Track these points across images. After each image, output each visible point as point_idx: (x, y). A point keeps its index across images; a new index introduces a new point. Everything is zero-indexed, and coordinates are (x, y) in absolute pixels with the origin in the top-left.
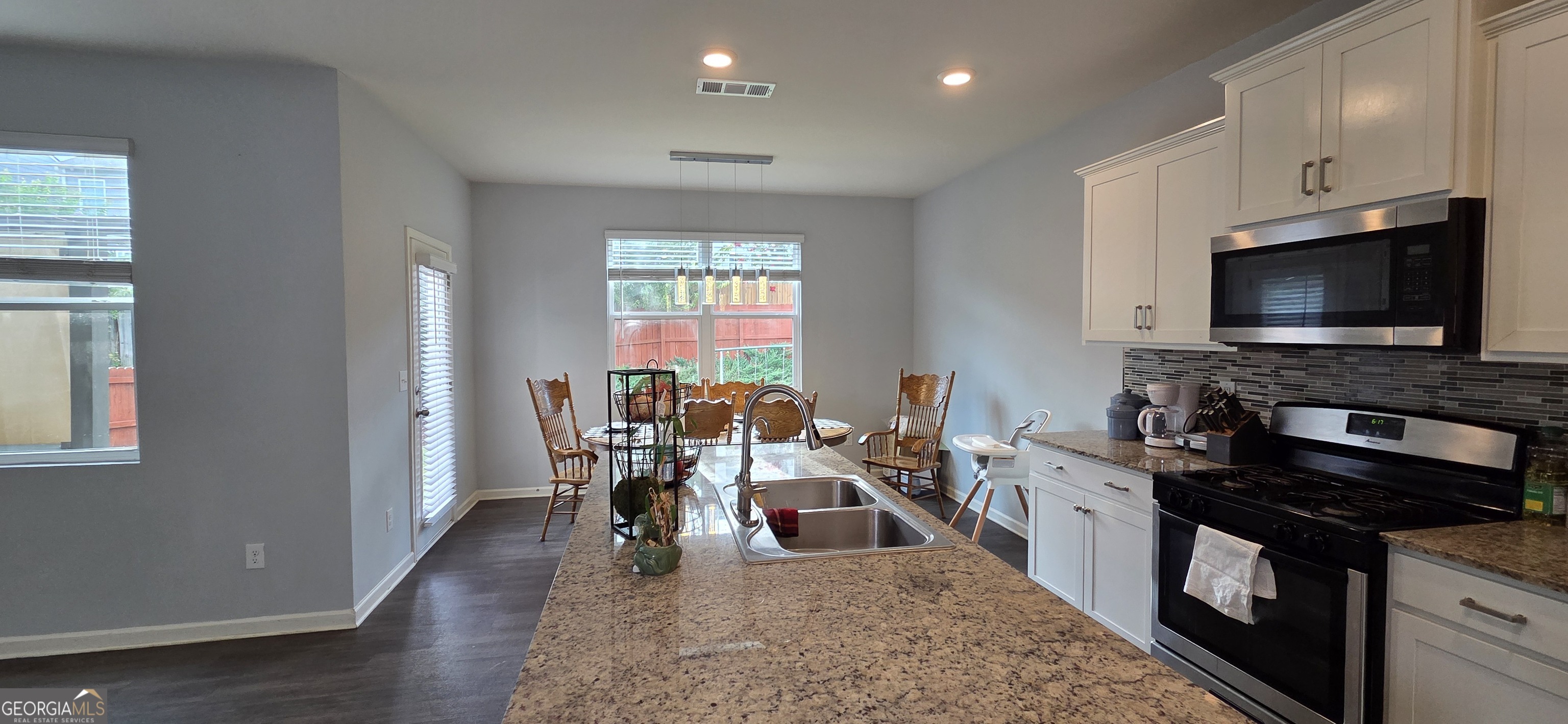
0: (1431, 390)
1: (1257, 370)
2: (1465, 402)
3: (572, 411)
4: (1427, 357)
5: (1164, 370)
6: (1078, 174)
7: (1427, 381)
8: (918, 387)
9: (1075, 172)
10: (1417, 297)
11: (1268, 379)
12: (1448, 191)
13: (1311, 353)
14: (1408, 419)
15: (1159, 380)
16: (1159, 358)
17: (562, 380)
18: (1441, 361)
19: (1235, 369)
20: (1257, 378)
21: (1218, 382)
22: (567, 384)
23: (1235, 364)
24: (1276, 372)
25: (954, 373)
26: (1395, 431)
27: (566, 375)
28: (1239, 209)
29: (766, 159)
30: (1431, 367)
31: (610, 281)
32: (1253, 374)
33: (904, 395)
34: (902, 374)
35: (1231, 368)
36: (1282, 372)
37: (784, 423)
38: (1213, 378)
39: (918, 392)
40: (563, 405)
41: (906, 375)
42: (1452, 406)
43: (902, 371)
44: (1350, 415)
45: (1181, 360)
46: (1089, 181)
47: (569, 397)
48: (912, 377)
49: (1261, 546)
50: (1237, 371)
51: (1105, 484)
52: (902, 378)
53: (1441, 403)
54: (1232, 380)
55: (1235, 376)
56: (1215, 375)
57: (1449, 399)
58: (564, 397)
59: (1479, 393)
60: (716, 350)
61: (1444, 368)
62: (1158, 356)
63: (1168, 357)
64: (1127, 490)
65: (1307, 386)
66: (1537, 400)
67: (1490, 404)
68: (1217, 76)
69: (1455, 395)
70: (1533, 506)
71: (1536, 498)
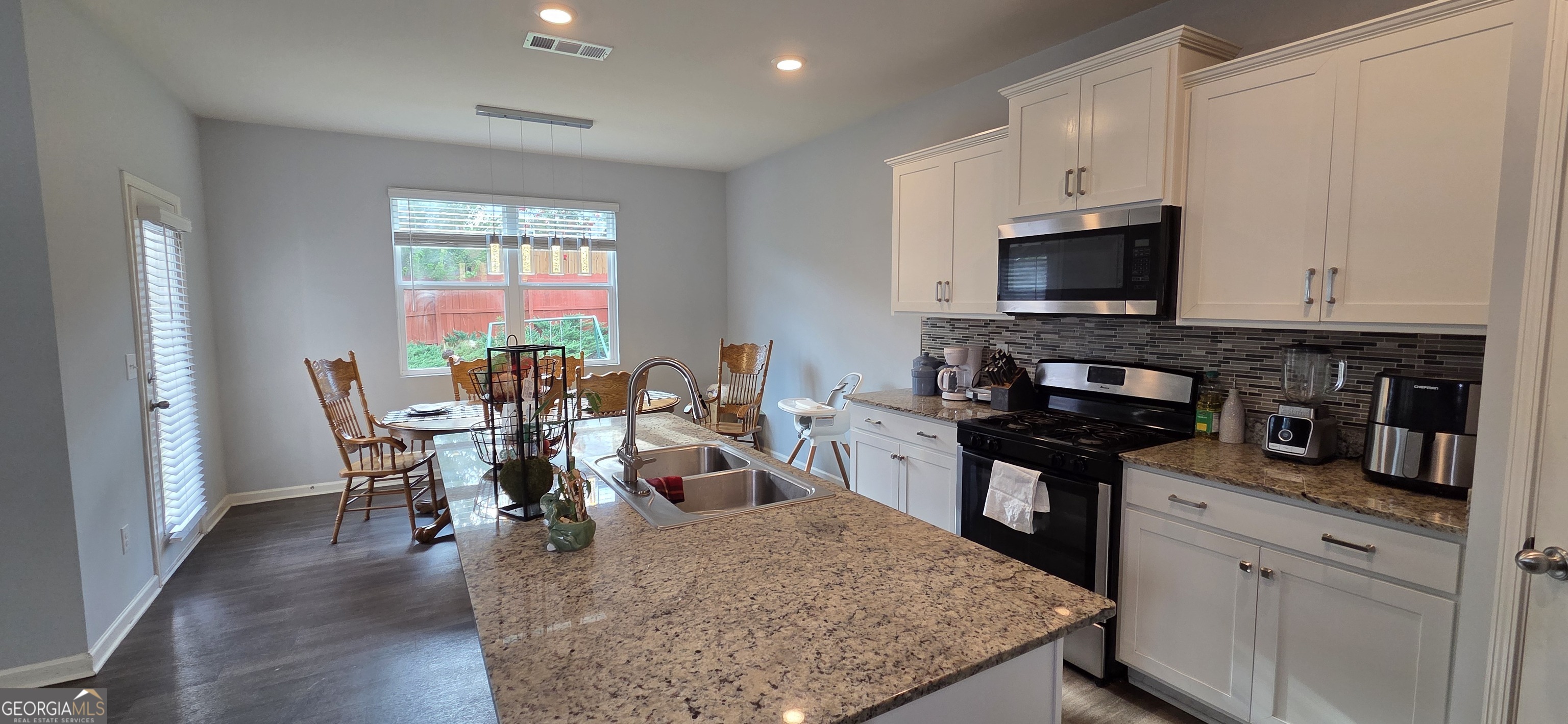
0: (1140, 347)
1: (1024, 335)
2: (1161, 356)
3: (362, 395)
4: (1137, 323)
5: (954, 336)
6: (888, 163)
7: (1138, 341)
8: (738, 356)
9: (885, 161)
10: (1141, 279)
11: (1032, 342)
12: (1160, 200)
13: (1063, 320)
14: (1127, 369)
15: (950, 344)
16: (950, 325)
17: (347, 359)
18: (1146, 325)
19: (1008, 334)
20: (1024, 341)
21: (996, 345)
22: (353, 364)
23: (1008, 330)
24: (1038, 335)
25: (772, 342)
26: (1119, 379)
27: (352, 354)
28: (1019, 204)
29: (587, 123)
30: (1140, 330)
31: (397, 247)
32: (1021, 338)
33: (725, 364)
34: (722, 344)
35: (1005, 333)
36: (1042, 336)
37: (618, 396)
38: (992, 342)
39: (738, 360)
40: (350, 388)
41: (726, 345)
42: (1152, 359)
43: (722, 340)
44: (1090, 367)
45: (967, 327)
46: (897, 171)
47: (356, 377)
48: (732, 346)
49: (1040, 473)
50: (1009, 335)
51: (918, 434)
52: (722, 348)
53: (1146, 356)
54: (1006, 343)
55: (1008, 340)
56: (993, 339)
57: (1151, 353)
58: (351, 379)
59: (1169, 349)
60: (525, 321)
61: (1148, 331)
62: (949, 324)
63: (957, 325)
64: (935, 437)
65: (1059, 347)
66: (1203, 353)
67: (1176, 356)
68: (1004, 92)
69: (1155, 350)
70: (1201, 427)
71: (1202, 421)
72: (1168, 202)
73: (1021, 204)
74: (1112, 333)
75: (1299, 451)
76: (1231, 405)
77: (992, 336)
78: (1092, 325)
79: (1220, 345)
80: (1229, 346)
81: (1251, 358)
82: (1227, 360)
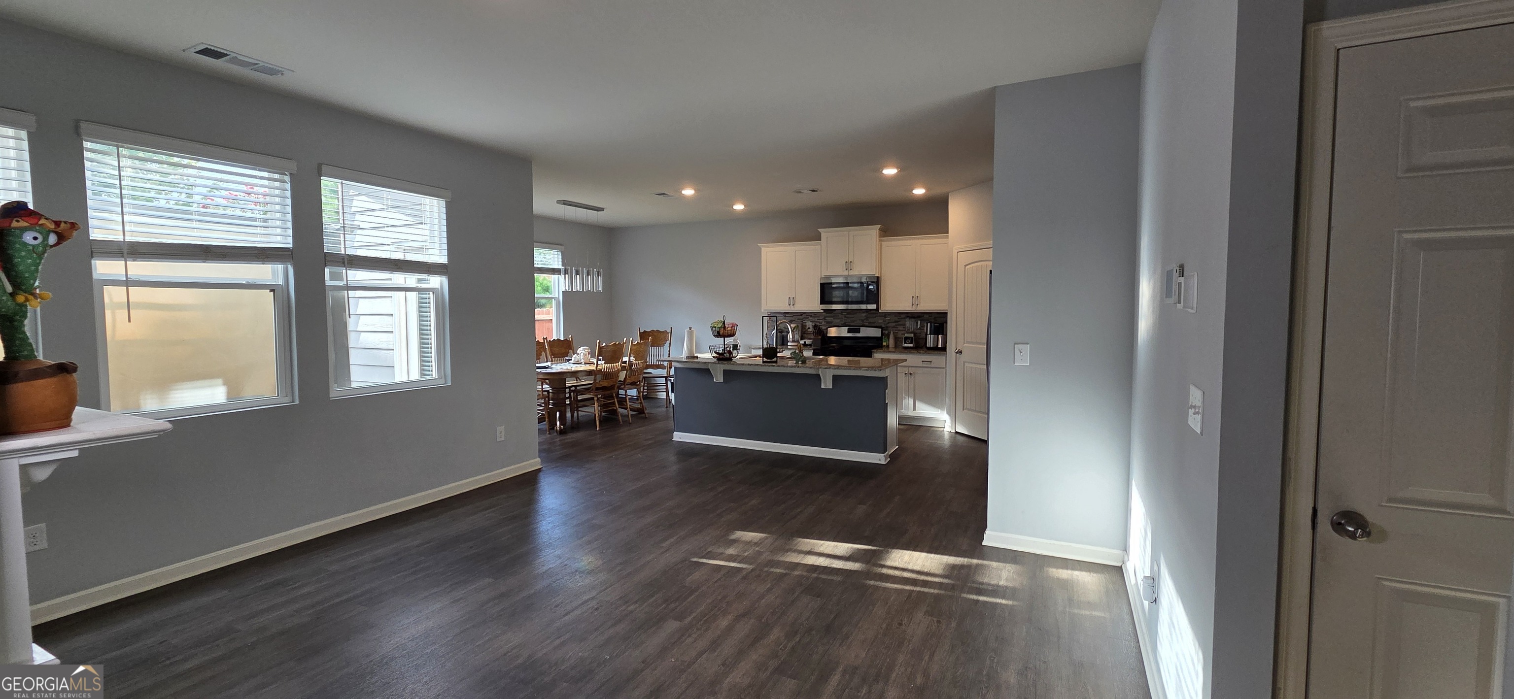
0: (862, 320)
1: (818, 318)
2: (870, 323)
4: (867, 312)
6: (760, 247)
7: (867, 318)
9: (759, 245)
10: (869, 297)
11: (822, 321)
12: (875, 274)
14: (861, 328)
18: (870, 312)
19: (811, 318)
20: (819, 321)
21: (806, 323)
23: (811, 316)
24: (824, 319)
25: (671, 328)
26: (859, 332)
29: (602, 209)
30: (862, 315)
34: (640, 331)
35: (810, 318)
36: (826, 318)
41: (642, 331)
42: (867, 324)
43: (639, 329)
44: (848, 328)
45: (792, 316)
46: (765, 250)
48: (645, 332)
52: (640, 333)
53: (865, 324)
59: (871, 320)
65: (834, 322)
66: (882, 321)
67: (874, 323)
68: (819, 230)
69: (867, 321)
70: (884, 344)
71: (885, 342)
72: (877, 275)
73: (828, 270)
74: (853, 316)
75: (911, 345)
76: (891, 336)
77: (804, 319)
78: (846, 314)
79: (887, 319)
80: (889, 319)
81: (896, 322)
82: (888, 323)
